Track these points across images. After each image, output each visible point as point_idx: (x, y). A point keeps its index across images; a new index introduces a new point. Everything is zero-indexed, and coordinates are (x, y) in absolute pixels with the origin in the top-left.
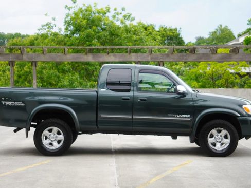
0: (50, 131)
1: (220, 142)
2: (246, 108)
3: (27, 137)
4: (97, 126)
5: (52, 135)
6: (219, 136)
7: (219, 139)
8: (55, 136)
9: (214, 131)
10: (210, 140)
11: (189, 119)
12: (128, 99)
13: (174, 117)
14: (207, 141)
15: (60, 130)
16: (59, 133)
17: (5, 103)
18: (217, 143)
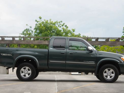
0: (25, 69)
1: (109, 75)
2: (122, 59)
3: (13, 72)
4: (48, 66)
5: (26, 71)
6: (109, 72)
7: (109, 74)
8: (27, 71)
9: (106, 70)
10: (105, 74)
11: (94, 64)
12: (64, 53)
13: (87, 62)
14: (103, 75)
15: (29, 68)
16: (29, 70)
17: (2, 55)
18: (108, 76)
